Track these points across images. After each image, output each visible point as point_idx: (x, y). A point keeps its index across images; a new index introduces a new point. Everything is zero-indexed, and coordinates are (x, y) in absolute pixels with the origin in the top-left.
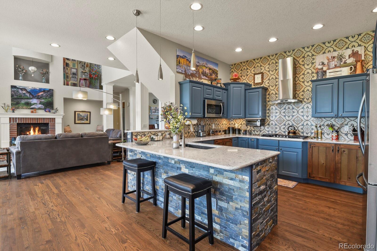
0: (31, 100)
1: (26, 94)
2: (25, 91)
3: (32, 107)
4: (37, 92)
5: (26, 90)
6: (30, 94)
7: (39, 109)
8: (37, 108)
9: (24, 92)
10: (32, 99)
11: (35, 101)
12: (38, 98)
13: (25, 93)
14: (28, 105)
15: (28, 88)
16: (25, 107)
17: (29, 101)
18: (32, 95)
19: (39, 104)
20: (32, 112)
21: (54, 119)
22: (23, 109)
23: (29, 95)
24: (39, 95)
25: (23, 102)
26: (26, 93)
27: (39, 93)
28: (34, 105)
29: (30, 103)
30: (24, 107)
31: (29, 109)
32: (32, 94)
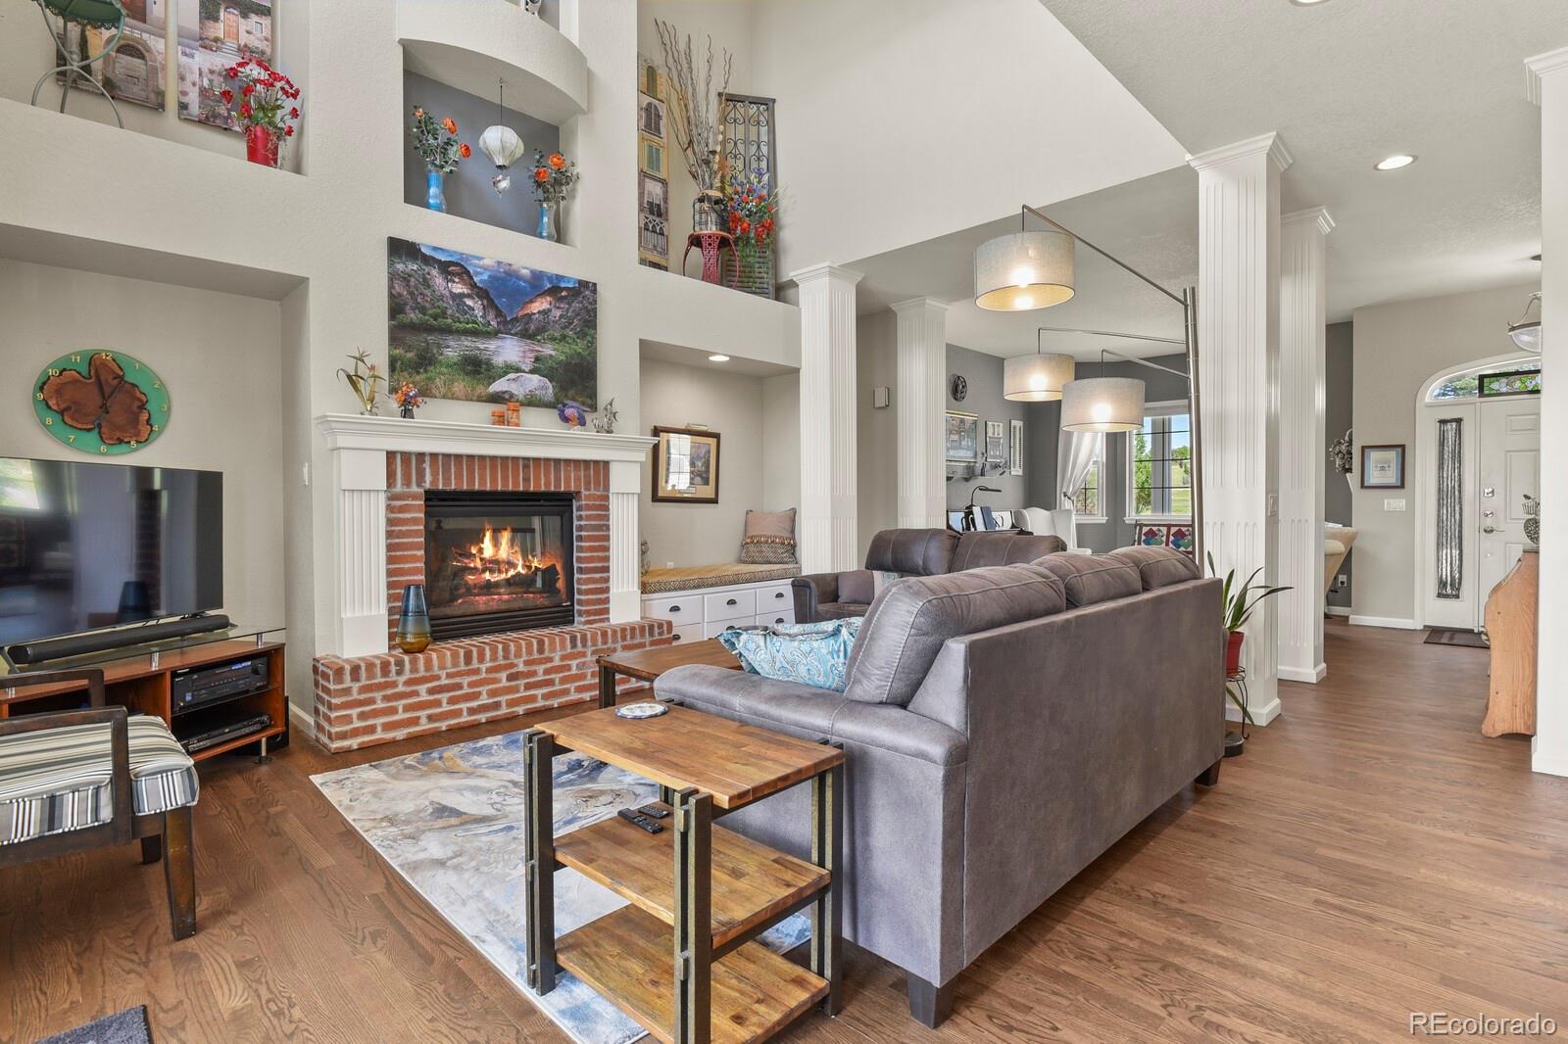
0: (492, 345)
1: (469, 302)
2: (462, 281)
3: (498, 386)
4: (519, 291)
5: (467, 272)
6: (485, 302)
7: (532, 402)
8: (521, 397)
9: (458, 288)
10: (494, 334)
11: (508, 350)
12: (529, 332)
13: (462, 296)
14: (479, 373)
15: (476, 266)
16: (462, 385)
17: (482, 347)
18: (499, 313)
19: (532, 372)
20: (501, 419)
21: (599, 470)
22: (454, 397)
23: (484, 308)
24: (530, 316)
25: (453, 350)
26: (469, 296)
27: (531, 301)
28: (506, 373)
29: (489, 364)
30: (459, 386)
31: (480, 399)
32: (496, 302)
